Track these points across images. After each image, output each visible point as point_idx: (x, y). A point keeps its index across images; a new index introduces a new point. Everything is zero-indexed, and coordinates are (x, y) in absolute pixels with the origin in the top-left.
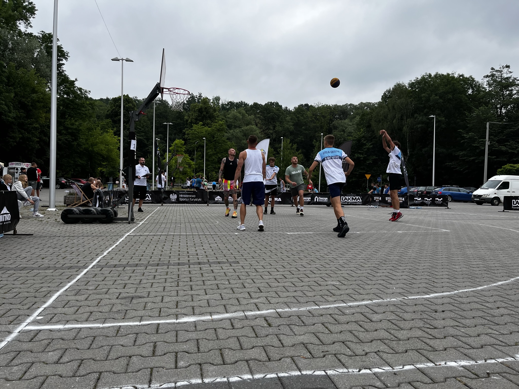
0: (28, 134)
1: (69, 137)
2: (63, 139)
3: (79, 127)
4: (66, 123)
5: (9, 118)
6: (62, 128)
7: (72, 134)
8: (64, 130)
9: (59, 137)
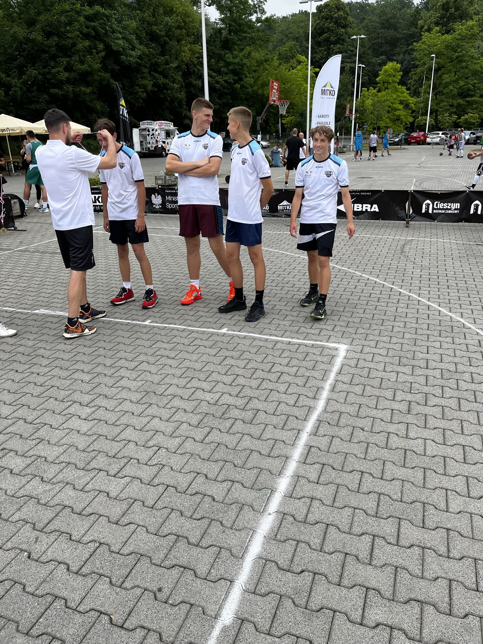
0: (164, 78)
1: (230, 78)
3: (242, 60)
4: (227, 55)
5: (131, 59)
6: (222, 64)
7: (234, 72)
8: (224, 67)
9: (217, 78)
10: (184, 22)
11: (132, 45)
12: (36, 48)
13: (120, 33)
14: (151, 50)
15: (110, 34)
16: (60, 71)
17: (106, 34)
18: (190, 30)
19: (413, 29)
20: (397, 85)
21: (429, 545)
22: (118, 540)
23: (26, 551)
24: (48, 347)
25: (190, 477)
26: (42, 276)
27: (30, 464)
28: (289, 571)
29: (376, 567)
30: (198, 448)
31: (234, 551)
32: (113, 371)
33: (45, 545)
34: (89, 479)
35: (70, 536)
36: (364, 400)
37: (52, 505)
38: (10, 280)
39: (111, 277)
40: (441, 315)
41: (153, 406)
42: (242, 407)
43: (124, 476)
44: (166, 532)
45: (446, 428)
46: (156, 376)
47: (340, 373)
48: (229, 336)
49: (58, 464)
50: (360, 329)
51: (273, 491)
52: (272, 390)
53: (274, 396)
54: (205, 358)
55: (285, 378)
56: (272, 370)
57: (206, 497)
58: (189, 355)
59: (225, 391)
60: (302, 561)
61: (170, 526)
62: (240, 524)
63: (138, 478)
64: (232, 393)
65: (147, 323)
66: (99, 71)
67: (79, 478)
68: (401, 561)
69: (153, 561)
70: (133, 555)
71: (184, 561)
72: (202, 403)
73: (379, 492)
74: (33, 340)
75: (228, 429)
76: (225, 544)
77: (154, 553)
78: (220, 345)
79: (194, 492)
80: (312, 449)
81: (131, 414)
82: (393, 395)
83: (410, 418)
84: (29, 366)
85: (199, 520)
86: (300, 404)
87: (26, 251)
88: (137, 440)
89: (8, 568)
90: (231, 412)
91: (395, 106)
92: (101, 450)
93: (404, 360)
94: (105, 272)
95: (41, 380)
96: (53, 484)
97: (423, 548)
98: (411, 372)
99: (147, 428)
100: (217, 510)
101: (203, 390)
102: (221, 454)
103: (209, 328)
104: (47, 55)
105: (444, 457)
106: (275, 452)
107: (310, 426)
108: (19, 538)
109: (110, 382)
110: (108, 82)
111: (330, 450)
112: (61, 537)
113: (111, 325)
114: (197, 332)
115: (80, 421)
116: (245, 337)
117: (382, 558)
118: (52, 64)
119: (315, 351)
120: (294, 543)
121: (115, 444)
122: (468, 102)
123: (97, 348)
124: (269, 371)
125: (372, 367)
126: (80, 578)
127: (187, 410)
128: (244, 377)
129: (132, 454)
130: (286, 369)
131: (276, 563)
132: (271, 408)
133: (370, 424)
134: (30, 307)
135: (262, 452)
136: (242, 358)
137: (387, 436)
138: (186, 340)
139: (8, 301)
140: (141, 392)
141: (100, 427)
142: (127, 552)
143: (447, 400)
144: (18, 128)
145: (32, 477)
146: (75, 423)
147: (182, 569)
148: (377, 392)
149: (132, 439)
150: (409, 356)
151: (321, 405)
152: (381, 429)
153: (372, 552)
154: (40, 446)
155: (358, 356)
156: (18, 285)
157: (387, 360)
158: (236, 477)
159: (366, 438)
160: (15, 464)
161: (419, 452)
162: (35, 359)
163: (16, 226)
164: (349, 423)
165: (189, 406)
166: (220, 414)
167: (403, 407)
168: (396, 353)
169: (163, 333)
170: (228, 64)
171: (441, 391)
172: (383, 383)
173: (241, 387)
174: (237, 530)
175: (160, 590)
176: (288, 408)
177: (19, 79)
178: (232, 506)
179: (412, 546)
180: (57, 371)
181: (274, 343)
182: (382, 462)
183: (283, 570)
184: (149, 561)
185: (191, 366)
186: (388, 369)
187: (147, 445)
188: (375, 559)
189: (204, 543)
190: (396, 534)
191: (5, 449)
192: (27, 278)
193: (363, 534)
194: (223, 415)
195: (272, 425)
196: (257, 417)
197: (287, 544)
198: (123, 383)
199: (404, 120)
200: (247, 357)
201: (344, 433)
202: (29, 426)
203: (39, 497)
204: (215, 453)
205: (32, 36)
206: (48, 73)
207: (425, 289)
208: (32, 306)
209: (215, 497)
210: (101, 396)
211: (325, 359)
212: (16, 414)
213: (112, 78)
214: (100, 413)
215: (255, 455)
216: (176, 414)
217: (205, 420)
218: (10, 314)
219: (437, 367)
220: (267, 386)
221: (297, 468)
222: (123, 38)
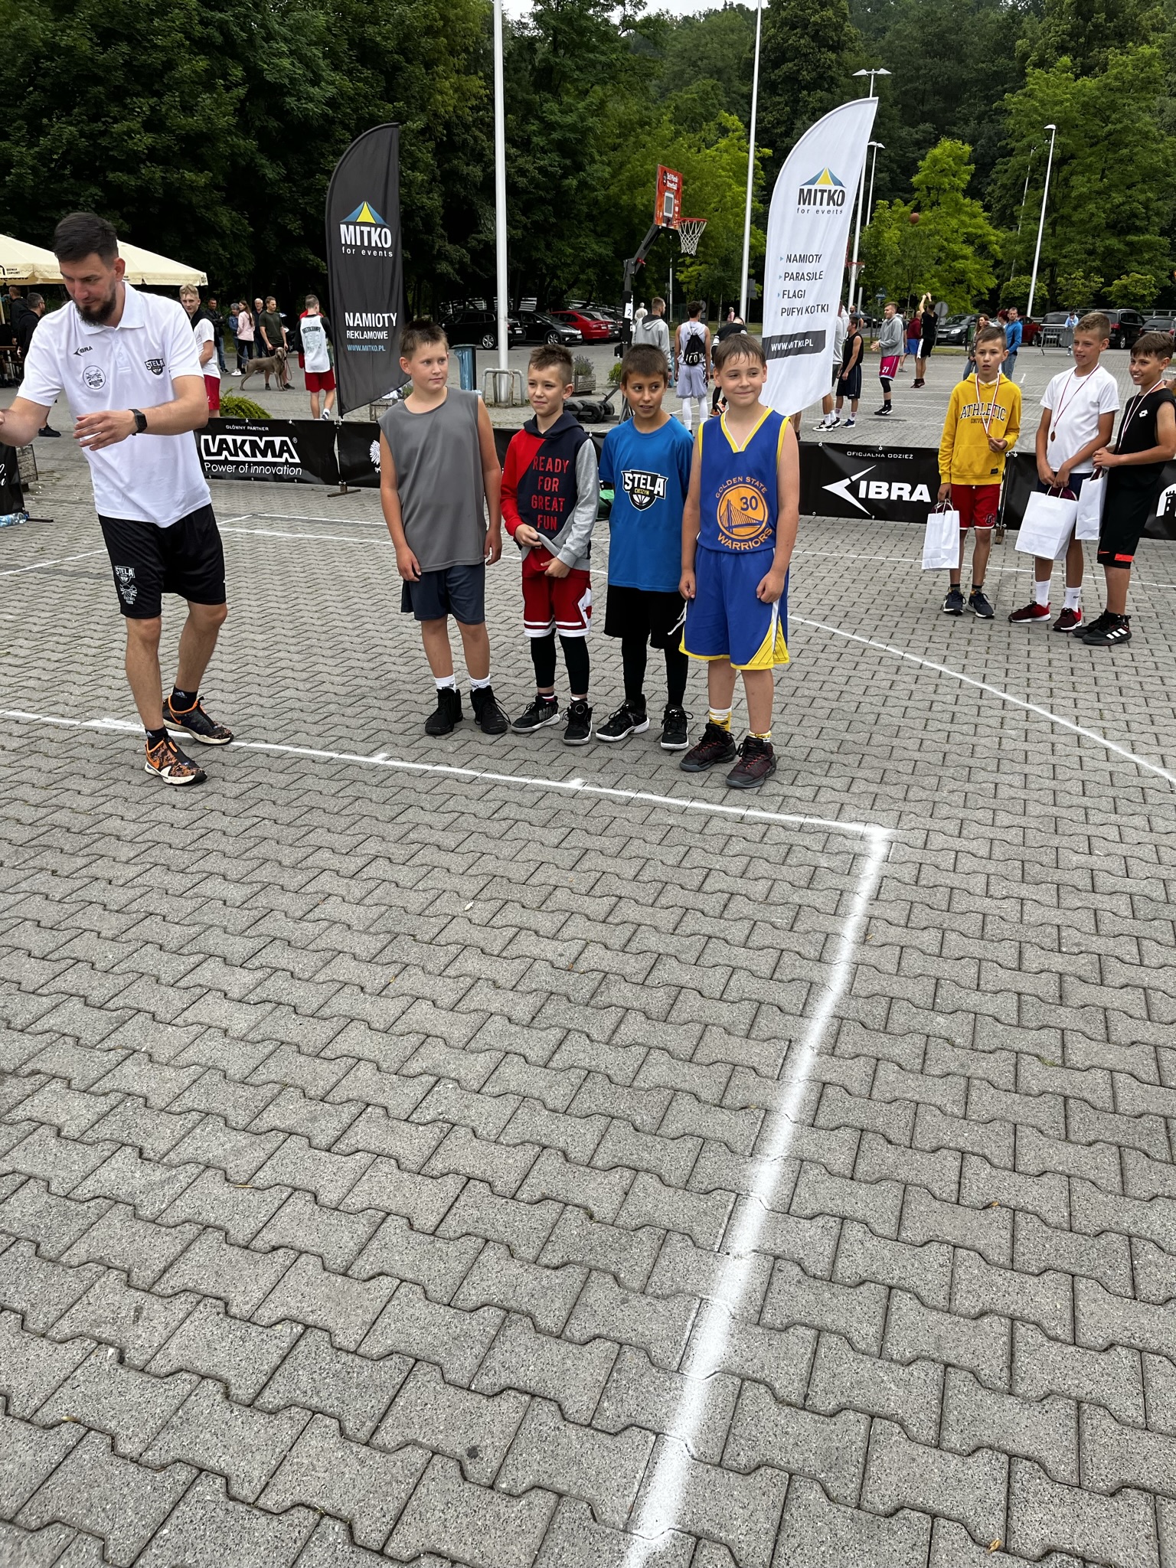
1: (552, 161)
2: (528, 166)
3: (583, 119)
4: (546, 106)
5: (311, 106)
6: (534, 126)
7: (563, 148)
8: (540, 133)
9: (520, 161)
10: (443, 17)
11: (313, 72)
12: (74, 71)
13: (286, 40)
14: (360, 85)
15: (259, 41)
16: (133, 131)
17: (251, 40)
18: (459, 39)
19: (1002, 60)
20: (960, 195)
21: (1154, 1344)
22: (353, 1318)
23: (111, 1345)
24: (130, 815)
25: (523, 1157)
26: (101, 635)
27: (107, 1114)
28: (804, 1409)
29: (1026, 1400)
30: (536, 1081)
31: (656, 1351)
32: (301, 878)
33: (160, 1328)
34: (263, 1156)
35: (226, 1304)
36: (945, 969)
37: (171, 1222)
38: (21, 642)
39: (277, 643)
40: (1112, 758)
41: (412, 970)
42: (640, 978)
43: (353, 1149)
44: (474, 1300)
45: (1161, 1042)
46: (412, 894)
47: (877, 899)
48: (588, 798)
49: (180, 1114)
50: (915, 789)
51: (740, 1196)
52: (710, 937)
53: (718, 952)
54: (533, 851)
55: (739, 906)
56: (707, 887)
57: (569, 1208)
58: (492, 844)
59: (592, 935)
60: (837, 1383)
61: (484, 1284)
62: (663, 1280)
63: (390, 1157)
64: (610, 942)
65: (378, 759)
66: (230, 133)
67: (238, 1152)
68: (1089, 1386)
69: (447, 1376)
70: (395, 1357)
71: (528, 1377)
72: (536, 966)
73: (1012, 1204)
74: (91, 795)
75: (609, 1032)
76: (633, 1334)
77: (449, 1353)
78: (568, 818)
79: (538, 1195)
80: (830, 1091)
81: (356, 989)
82: (1016, 956)
83: (1066, 1017)
84: (85, 861)
85: (556, 1268)
86: (785, 973)
87: (55, 571)
88: (380, 1058)
89: (66, 1390)
90: (614, 991)
91: (955, 247)
92: (288, 1080)
93: (1034, 870)
94: (261, 629)
95: (117, 897)
96: (171, 1166)
97: (1141, 1352)
98: (1055, 900)
99: (399, 1027)
100: (602, 1244)
101: (536, 932)
102: (595, 1097)
103: (535, 777)
104: (101, 89)
105: (1166, 1118)
106: (735, 1097)
107: (817, 1028)
108: (90, 1309)
109: (298, 906)
110: (252, 160)
111: (875, 1092)
112: (201, 1307)
113: (288, 763)
114: (508, 786)
115: (226, 1004)
116: (629, 802)
117: (1038, 1375)
118: (115, 110)
119: (808, 840)
120: (810, 1334)
121: (323, 1067)
122: (1130, 244)
123: (256, 820)
124: (699, 890)
125: (956, 884)
126: (260, 1419)
127: (500, 982)
128: (636, 901)
129: (369, 1094)
130: (740, 885)
131: (769, 1387)
132: (714, 980)
133: (968, 1029)
134: (75, 711)
135: (703, 1096)
136: (626, 853)
137: (1013, 1061)
138: (481, 805)
139: (19, 694)
140: (378, 934)
141: (282, 1022)
142: (377, 1350)
143: (1154, 973)
144: (25, 267)
145: (114, 1148)
146: (212, 1010)
147: (527, 1398)
148: (975, 948)
149: (367, 1054)
150: (1045, 860)
151: (838, 977)
152: (995, 1043)
153: (1012, 1362)
154: (129, 1068)
155: (918, 855)
156: (40, 655)
157: (991, 868)
158: (641, 1159)
159: (962, 1066)
160: (68, 1112)
161: (1099, 1105)
162: (99, 844)
163: (26, 509)
164: (915, 1024)
165: (504, 973)
166: (585, 993)
167: (1047, 986)
168: (1012, 851)
169: (420, 785)
170: (549, 127)
171: (1135, 950)
172: (989, 927)
173: (631, 928)
174: (657, 1297)
175: (473, 1453)
176: (756, 984)
177: (31, 145)
178: (639, 1233)
179: (1112, 1345)
180: (156, 877)
181: (703, 819)
182: (1010, 1127)
183: (789, 1404)
184: (439, 1376)
185: (500, 871)
186: (997, 890)
187: (405, 1072)
188: (1023, 1379)
189: (576, 1330)
190: (1067, 1316)
191: (39, 1072)
192: (62, 640)
193: (982, 1314)
194: (592, 997)
195: (719, 1026)
196: (679, 1005)
197: (791, 1337)
198: (330, 908)
199: (975, 282)
200: (641, 853)
201: (905, 1049)
202: (96, 1013)
203: (137, 1201)
204: (584, 1095)
205: (65, 41)
206: (103, 133)
207: (1064, 694)
208: (80, 710)
209: (595, 1209)
210: (277, 942)
211: (836, 862)
212: (59, 984)
213: (260, 150)
214: (279, 985)
215: (685, 1102)
216: (473, 991)
217: (549, 1010)
218: (26, 728)
219: (1117, 888)
220: (697, 927)
221: (797, 1138)
222: (292, 53)
